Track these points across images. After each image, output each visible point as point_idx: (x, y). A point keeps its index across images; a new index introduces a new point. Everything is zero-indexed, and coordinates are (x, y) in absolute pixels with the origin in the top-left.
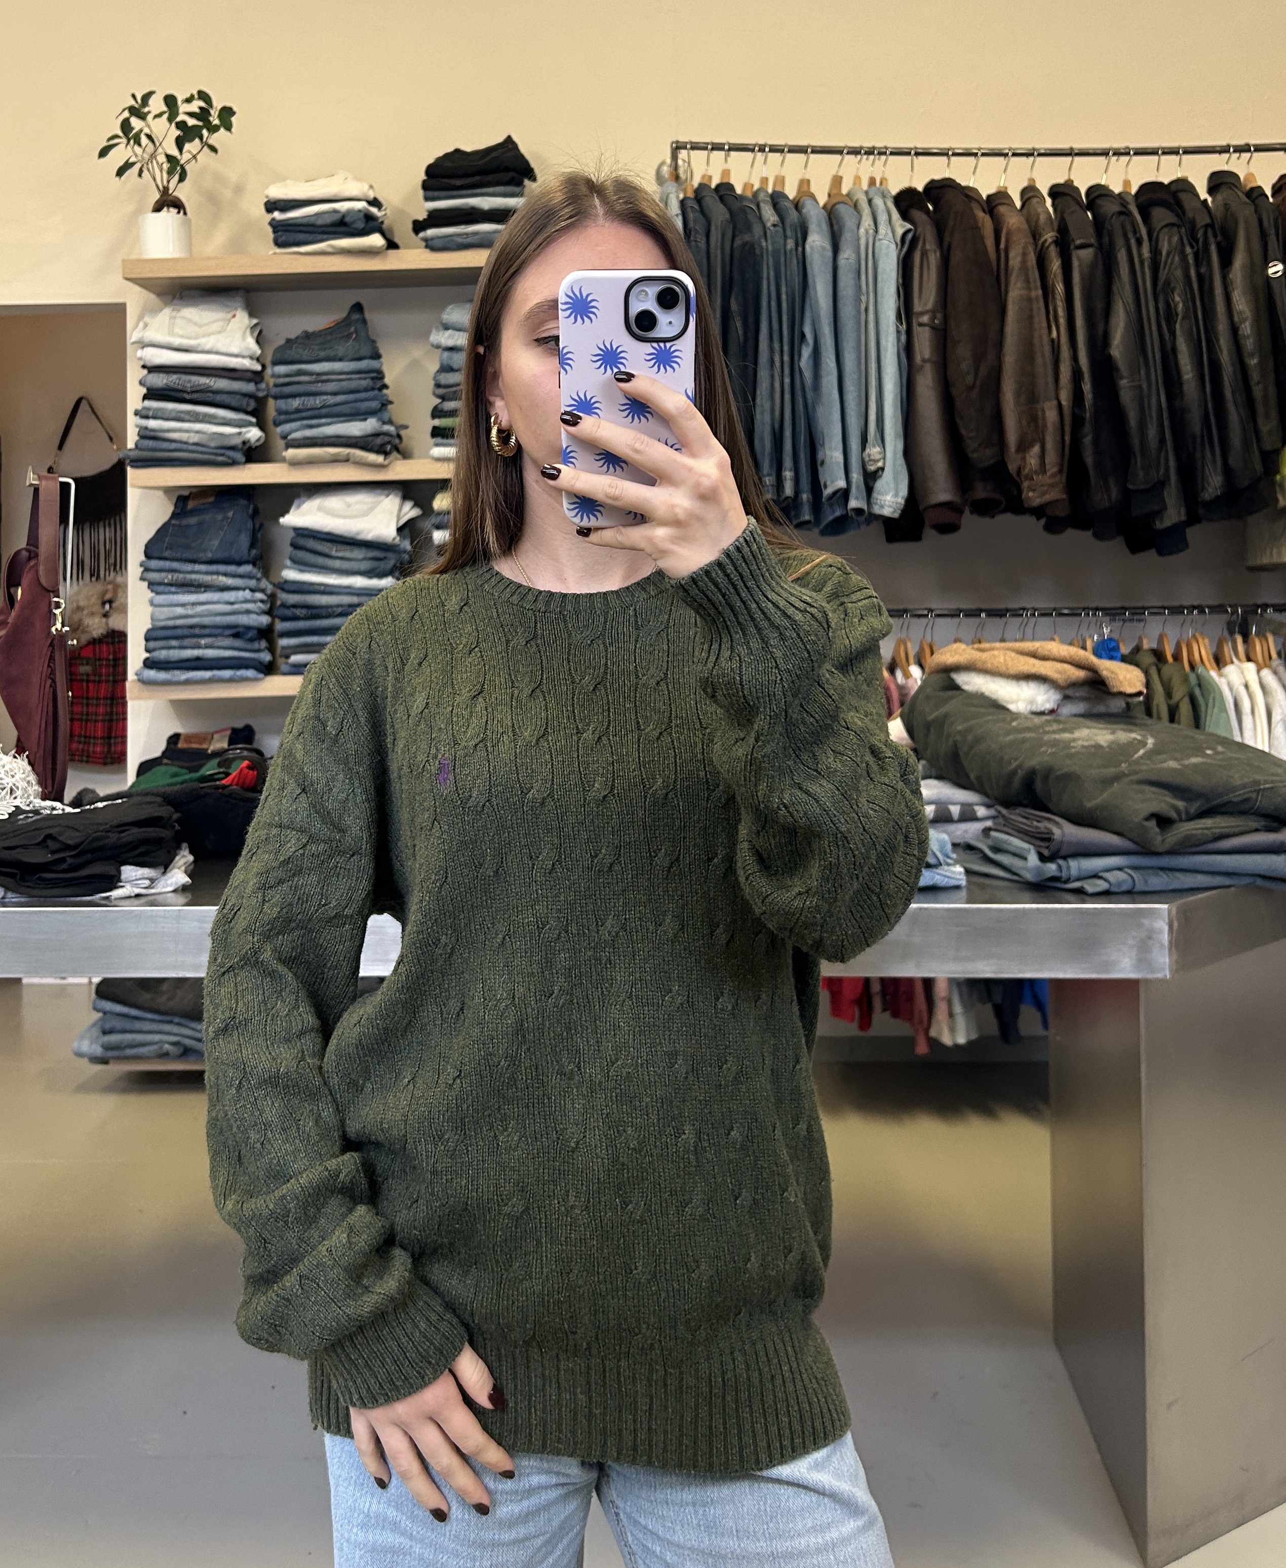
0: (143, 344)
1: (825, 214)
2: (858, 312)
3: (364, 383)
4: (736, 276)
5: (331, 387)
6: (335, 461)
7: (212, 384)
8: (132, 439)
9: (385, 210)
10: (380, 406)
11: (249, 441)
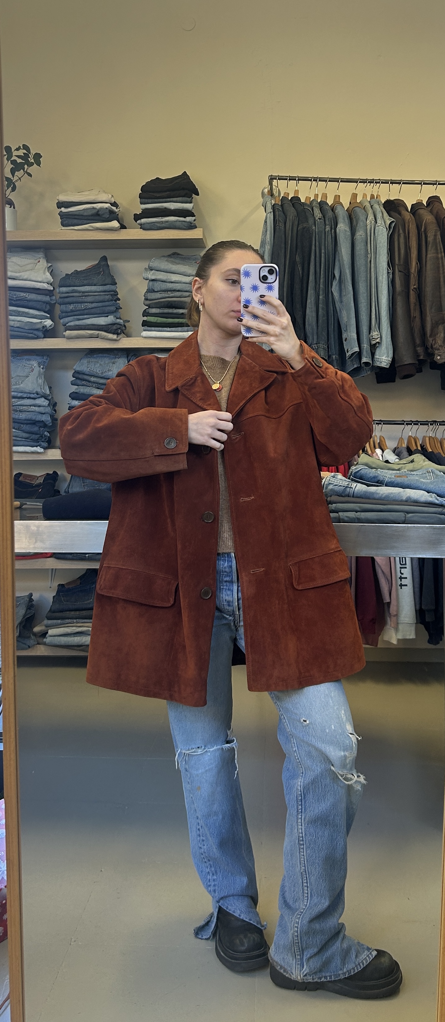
1: (348, 213)
2: (366, 262)
3: (107, 297)
5: (90, 299)
6: (91, 337)
7: (27, 296)
9: (120, 208)
10: (115, 309)
11: (46, 326)
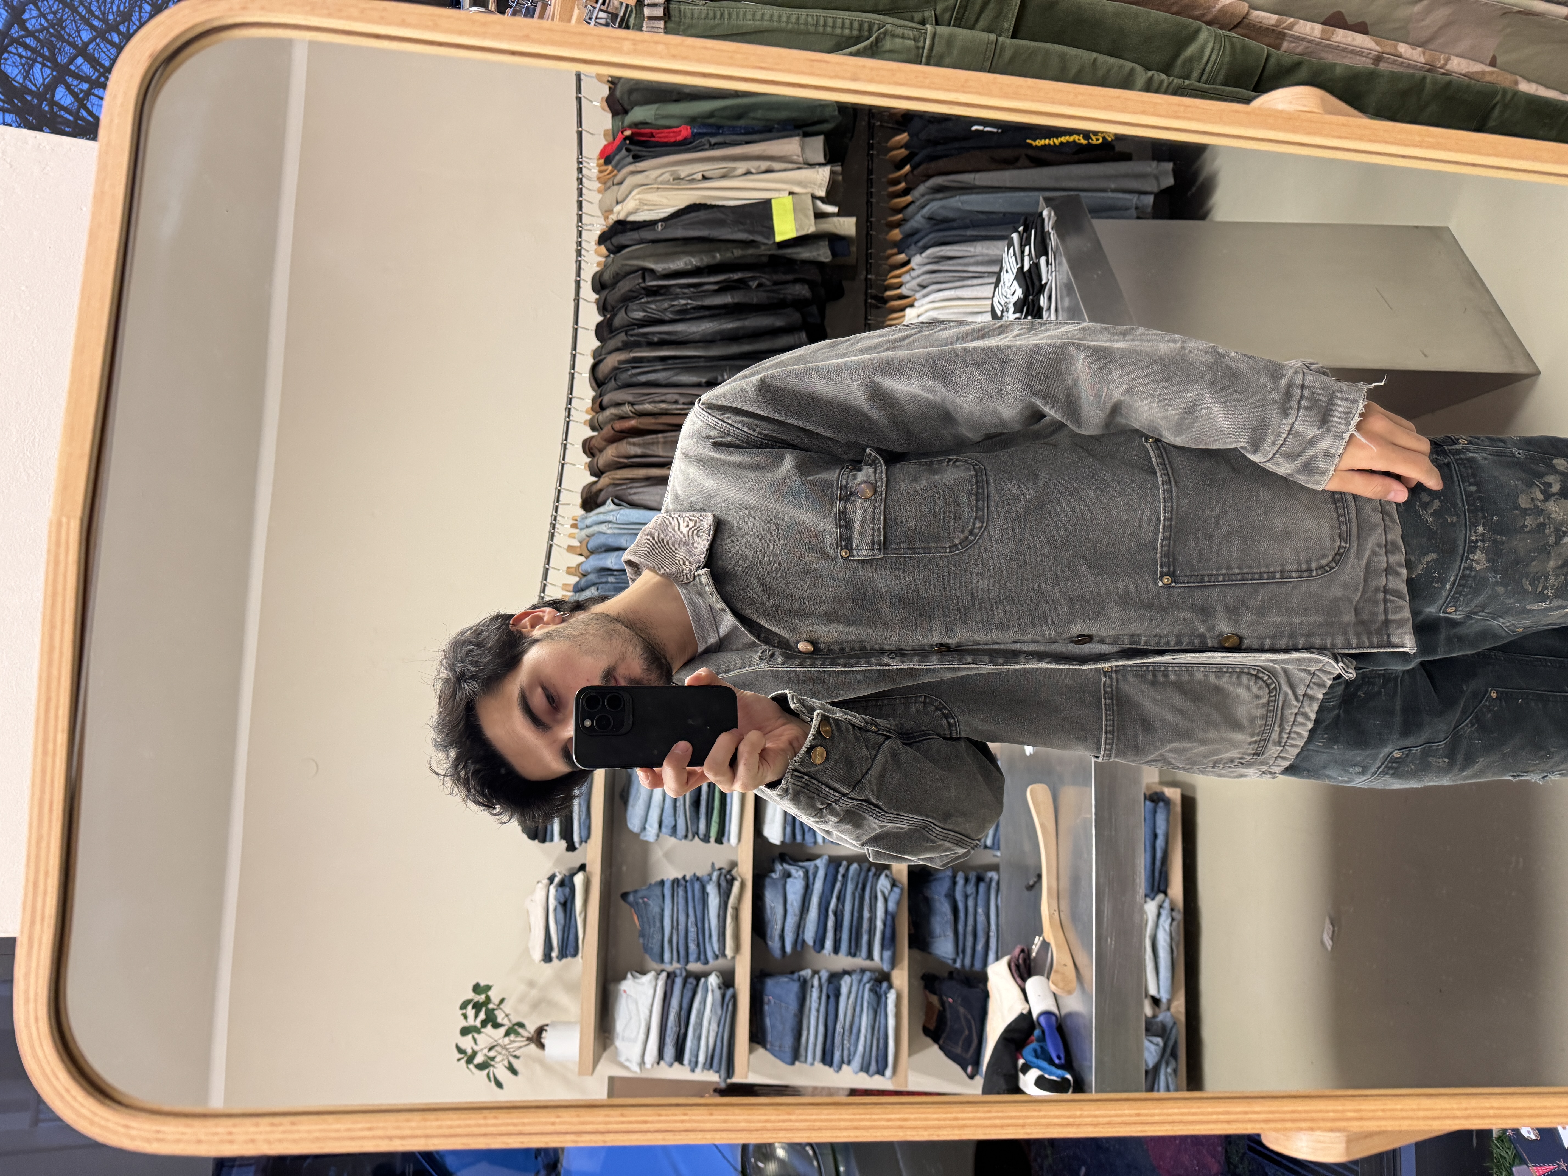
1: (593, 556)
3: (681, 893)
5: (682, 918)
6: (735, 919)
7: (674, 1011)
8: (712, 1076)
9: (557, 871)
10: (698, 883)
11: (718, 984)
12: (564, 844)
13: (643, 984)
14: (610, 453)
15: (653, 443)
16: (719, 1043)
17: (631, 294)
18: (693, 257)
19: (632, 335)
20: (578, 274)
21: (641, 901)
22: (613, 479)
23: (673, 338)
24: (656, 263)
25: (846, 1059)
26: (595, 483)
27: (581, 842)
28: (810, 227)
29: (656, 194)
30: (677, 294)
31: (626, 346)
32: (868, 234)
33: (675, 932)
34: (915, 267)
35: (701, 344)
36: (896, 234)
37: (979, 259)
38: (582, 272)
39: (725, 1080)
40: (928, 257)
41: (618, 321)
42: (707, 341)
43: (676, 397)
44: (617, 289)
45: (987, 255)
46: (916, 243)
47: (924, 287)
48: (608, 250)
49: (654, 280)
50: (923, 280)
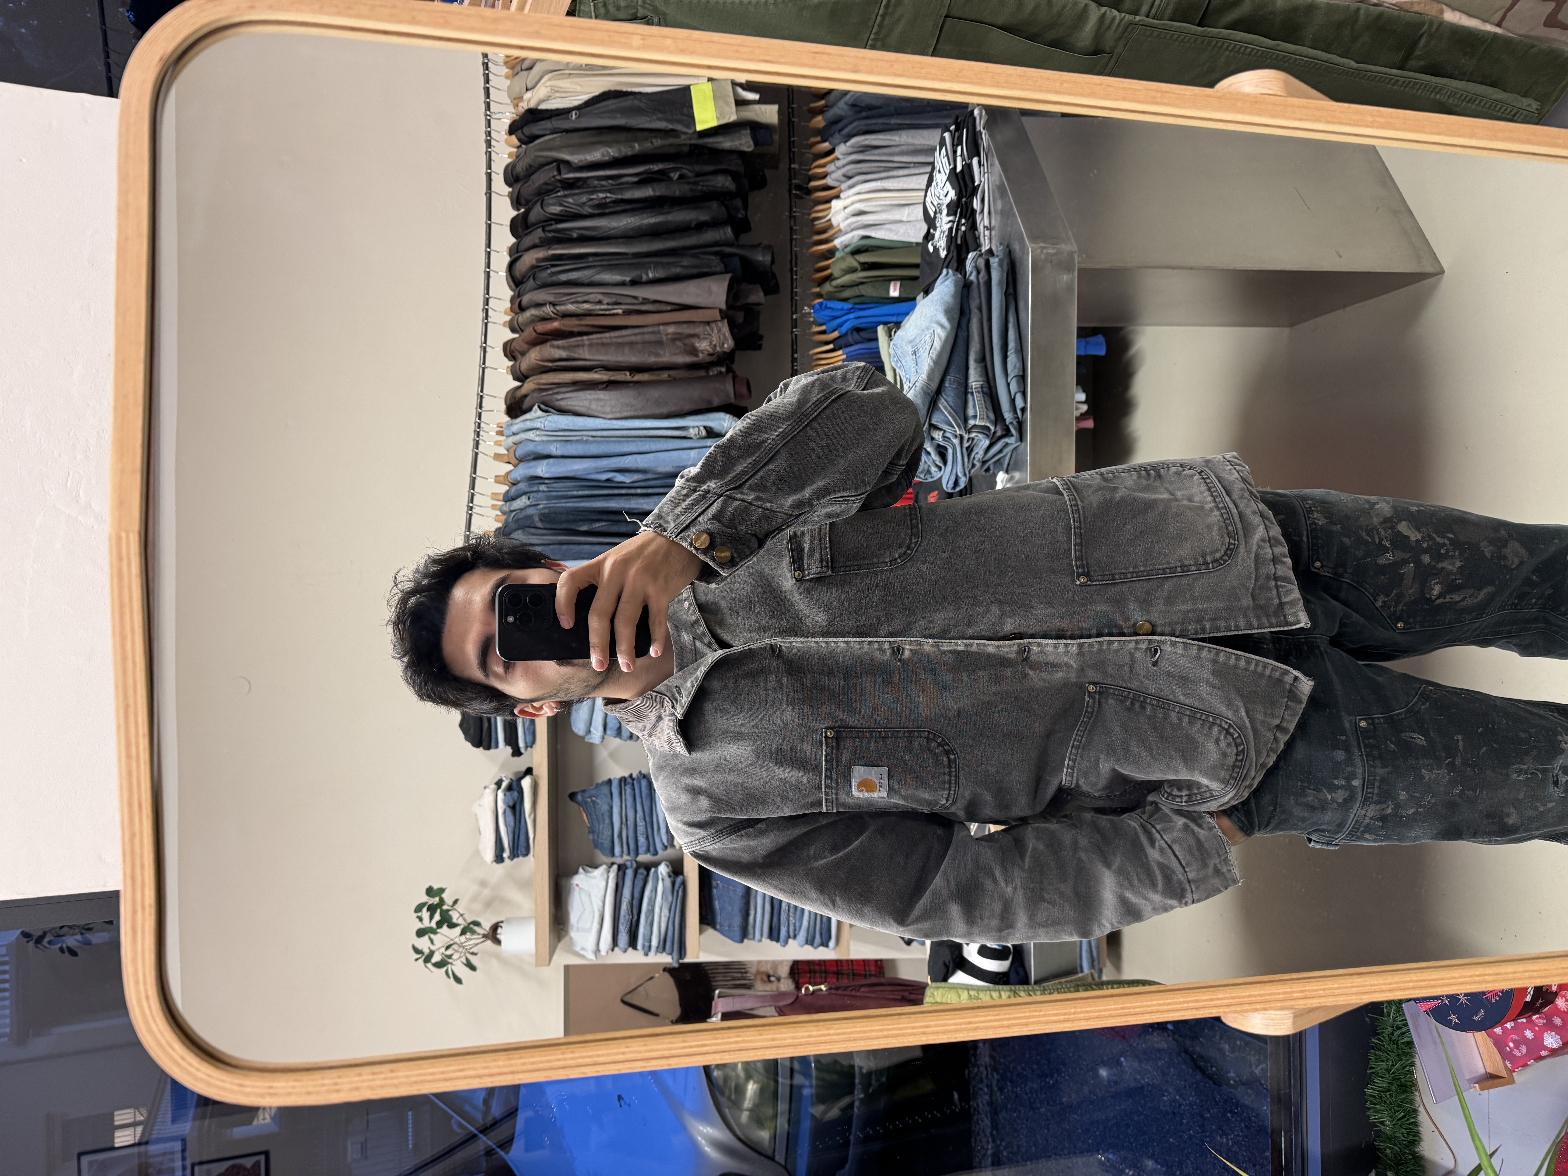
0: (597, 950)
1: (522, 464)
2: (594, 442)
4: (564, 526)
5: (631, 815)
7: (627, 900)
8: (666, 959)
9: (504, 776)
10: (644, 780)
11: (668, 873)
12: (509, 750)
13: (595, 878)
14: (534, 356)
15: (578, 346)
16: (670, 927)
17: (545, 187)
18: (610, 147)
19: (550, 231)
20: (489, 166)
21: (589, 800)
22: (538, 384)
23: (593, 233)
24: (572, 154)
25: (792, 934)
26: (519, 388)
27: (526, 747)
28: (732, 115)
29: (569, 80)
30: (595, 187)
31: (545, 243)
32: (789, 120)
33: (623, 826)
34: (840, 156)
35: (621, 240)
36: (819, 121)
37: (904, 148)
38: (493, 163)
39: (678, 960)
40: (853, 147)
41: (533, 217)
42: (628, 237)
43: (600, 297)
44: (530, 182)
45: (912, 145)
46: (840, 131)
47: (850, 178)
48: (519, 140)
49: (569, 172)
50: (848, 170)
